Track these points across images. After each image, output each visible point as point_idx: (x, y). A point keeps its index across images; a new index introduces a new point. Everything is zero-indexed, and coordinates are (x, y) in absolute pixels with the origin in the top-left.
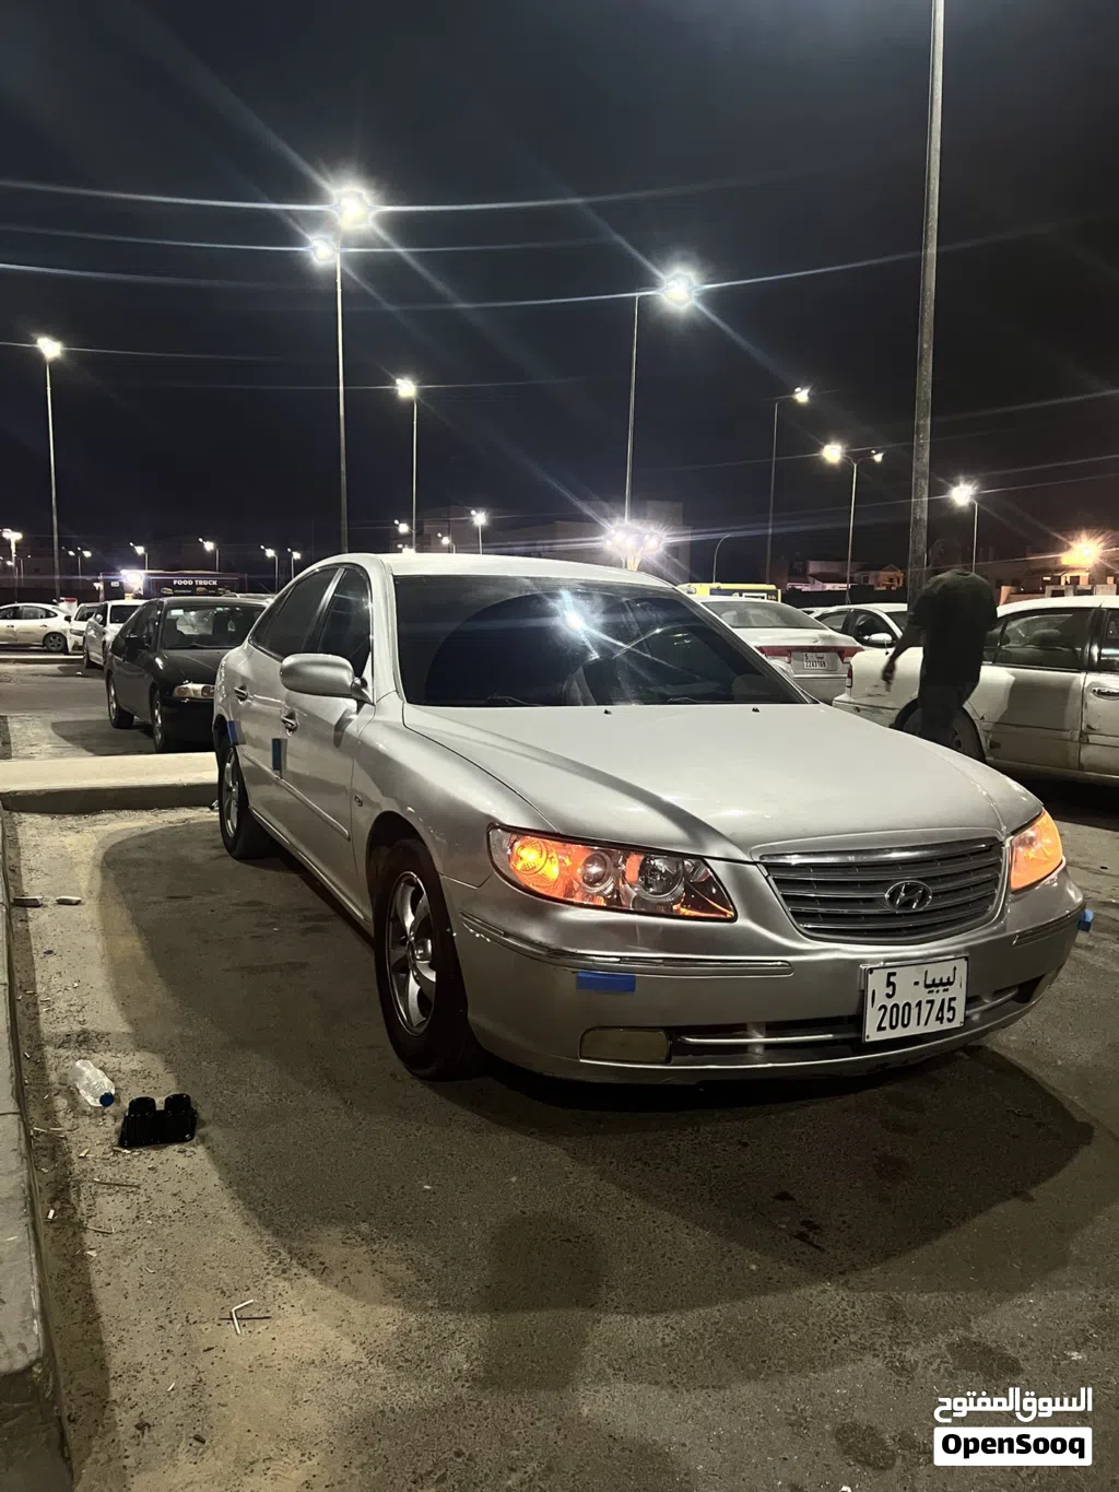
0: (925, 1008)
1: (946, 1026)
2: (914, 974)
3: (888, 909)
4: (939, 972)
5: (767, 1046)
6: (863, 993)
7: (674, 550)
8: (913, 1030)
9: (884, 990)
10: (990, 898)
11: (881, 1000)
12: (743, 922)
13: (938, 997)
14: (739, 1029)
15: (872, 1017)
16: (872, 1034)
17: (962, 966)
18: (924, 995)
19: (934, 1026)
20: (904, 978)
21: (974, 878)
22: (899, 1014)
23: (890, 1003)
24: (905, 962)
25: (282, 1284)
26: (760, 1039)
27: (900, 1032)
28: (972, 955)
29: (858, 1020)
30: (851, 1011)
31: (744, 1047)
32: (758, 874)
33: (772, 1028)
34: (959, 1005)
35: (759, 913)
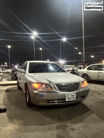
0: (72, 98)
1: (74, 100)
2: (71, 95)
3: (68, 89)
4: (73, 95)
5: (57, 102)
6: (65, 96)
7: (66, 63)
8: (71, 100)
9: (67, 96)
10: (78, 88)
11: (67, 97)
12: (54, 90)
13: (73, 97)
14: (54, 100)
15: (66, 99)
16: (66, 100)
17: (75, 94)
18: (72, 97)
19: (73, 100)
20: (69, 95)
21: (77, 86)
22: (69, 99)
23: (68, 98)
24: (70, 94)
25: (9, 124)
26: (56, 101)
27: (69, 100)
28: (76, 93)
29: (65, 99)
30: (64, 98)
31: (55, 102)
32: (55, 86)
33: (57, 100)
34: (75, 98)
35: (55, 89)
